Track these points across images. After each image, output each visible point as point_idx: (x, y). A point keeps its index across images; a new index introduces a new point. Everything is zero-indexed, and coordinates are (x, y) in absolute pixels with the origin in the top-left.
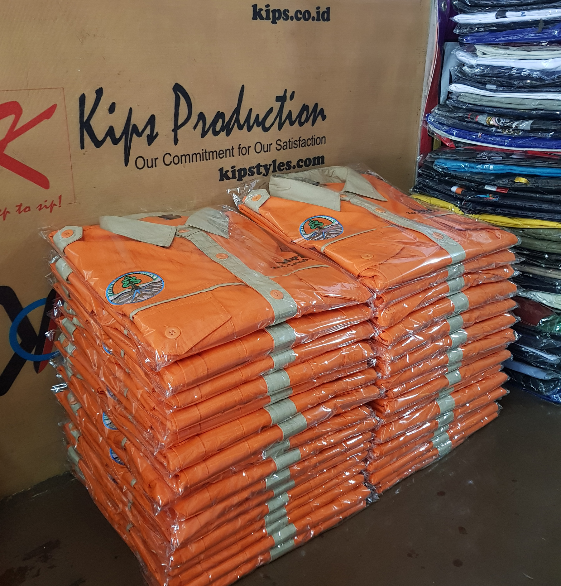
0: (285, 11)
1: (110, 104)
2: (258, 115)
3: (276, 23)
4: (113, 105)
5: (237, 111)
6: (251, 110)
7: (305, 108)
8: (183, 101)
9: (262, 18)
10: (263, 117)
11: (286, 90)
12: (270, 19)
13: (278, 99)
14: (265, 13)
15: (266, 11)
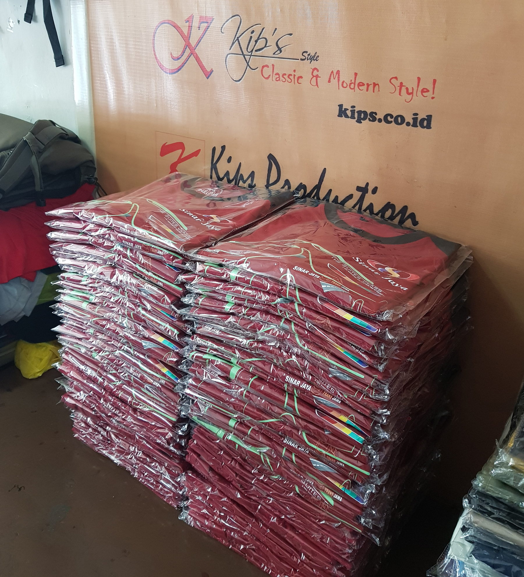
0: (372, 113)
1: (229, 157)
2: (337, 197)
3: (361, 122)
4: (230, 157)
5: (318, 187)
6: (330, 191)
7: (389, 206)
8: (274, 167)
9: (347, 116)
10: (342, 200)
11: (367, 184)
12: (355, 118)
13: (359, 189)
14: (350, 112)
15: (351, 111)
